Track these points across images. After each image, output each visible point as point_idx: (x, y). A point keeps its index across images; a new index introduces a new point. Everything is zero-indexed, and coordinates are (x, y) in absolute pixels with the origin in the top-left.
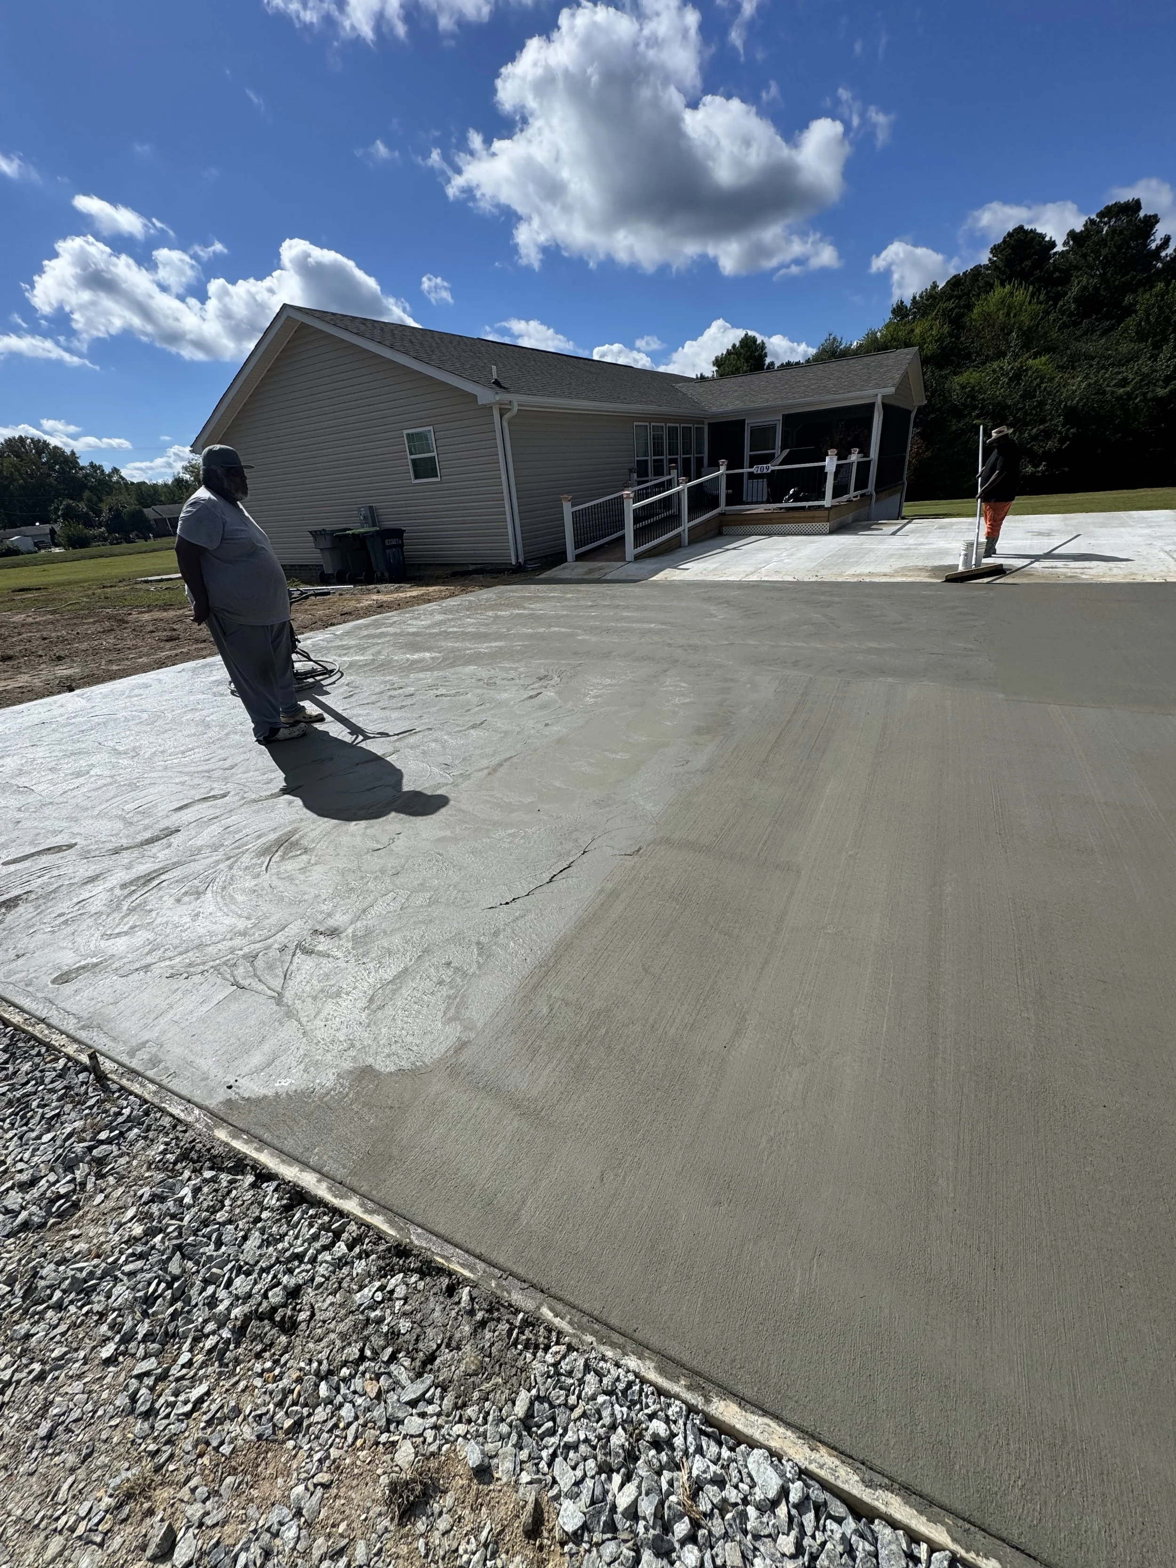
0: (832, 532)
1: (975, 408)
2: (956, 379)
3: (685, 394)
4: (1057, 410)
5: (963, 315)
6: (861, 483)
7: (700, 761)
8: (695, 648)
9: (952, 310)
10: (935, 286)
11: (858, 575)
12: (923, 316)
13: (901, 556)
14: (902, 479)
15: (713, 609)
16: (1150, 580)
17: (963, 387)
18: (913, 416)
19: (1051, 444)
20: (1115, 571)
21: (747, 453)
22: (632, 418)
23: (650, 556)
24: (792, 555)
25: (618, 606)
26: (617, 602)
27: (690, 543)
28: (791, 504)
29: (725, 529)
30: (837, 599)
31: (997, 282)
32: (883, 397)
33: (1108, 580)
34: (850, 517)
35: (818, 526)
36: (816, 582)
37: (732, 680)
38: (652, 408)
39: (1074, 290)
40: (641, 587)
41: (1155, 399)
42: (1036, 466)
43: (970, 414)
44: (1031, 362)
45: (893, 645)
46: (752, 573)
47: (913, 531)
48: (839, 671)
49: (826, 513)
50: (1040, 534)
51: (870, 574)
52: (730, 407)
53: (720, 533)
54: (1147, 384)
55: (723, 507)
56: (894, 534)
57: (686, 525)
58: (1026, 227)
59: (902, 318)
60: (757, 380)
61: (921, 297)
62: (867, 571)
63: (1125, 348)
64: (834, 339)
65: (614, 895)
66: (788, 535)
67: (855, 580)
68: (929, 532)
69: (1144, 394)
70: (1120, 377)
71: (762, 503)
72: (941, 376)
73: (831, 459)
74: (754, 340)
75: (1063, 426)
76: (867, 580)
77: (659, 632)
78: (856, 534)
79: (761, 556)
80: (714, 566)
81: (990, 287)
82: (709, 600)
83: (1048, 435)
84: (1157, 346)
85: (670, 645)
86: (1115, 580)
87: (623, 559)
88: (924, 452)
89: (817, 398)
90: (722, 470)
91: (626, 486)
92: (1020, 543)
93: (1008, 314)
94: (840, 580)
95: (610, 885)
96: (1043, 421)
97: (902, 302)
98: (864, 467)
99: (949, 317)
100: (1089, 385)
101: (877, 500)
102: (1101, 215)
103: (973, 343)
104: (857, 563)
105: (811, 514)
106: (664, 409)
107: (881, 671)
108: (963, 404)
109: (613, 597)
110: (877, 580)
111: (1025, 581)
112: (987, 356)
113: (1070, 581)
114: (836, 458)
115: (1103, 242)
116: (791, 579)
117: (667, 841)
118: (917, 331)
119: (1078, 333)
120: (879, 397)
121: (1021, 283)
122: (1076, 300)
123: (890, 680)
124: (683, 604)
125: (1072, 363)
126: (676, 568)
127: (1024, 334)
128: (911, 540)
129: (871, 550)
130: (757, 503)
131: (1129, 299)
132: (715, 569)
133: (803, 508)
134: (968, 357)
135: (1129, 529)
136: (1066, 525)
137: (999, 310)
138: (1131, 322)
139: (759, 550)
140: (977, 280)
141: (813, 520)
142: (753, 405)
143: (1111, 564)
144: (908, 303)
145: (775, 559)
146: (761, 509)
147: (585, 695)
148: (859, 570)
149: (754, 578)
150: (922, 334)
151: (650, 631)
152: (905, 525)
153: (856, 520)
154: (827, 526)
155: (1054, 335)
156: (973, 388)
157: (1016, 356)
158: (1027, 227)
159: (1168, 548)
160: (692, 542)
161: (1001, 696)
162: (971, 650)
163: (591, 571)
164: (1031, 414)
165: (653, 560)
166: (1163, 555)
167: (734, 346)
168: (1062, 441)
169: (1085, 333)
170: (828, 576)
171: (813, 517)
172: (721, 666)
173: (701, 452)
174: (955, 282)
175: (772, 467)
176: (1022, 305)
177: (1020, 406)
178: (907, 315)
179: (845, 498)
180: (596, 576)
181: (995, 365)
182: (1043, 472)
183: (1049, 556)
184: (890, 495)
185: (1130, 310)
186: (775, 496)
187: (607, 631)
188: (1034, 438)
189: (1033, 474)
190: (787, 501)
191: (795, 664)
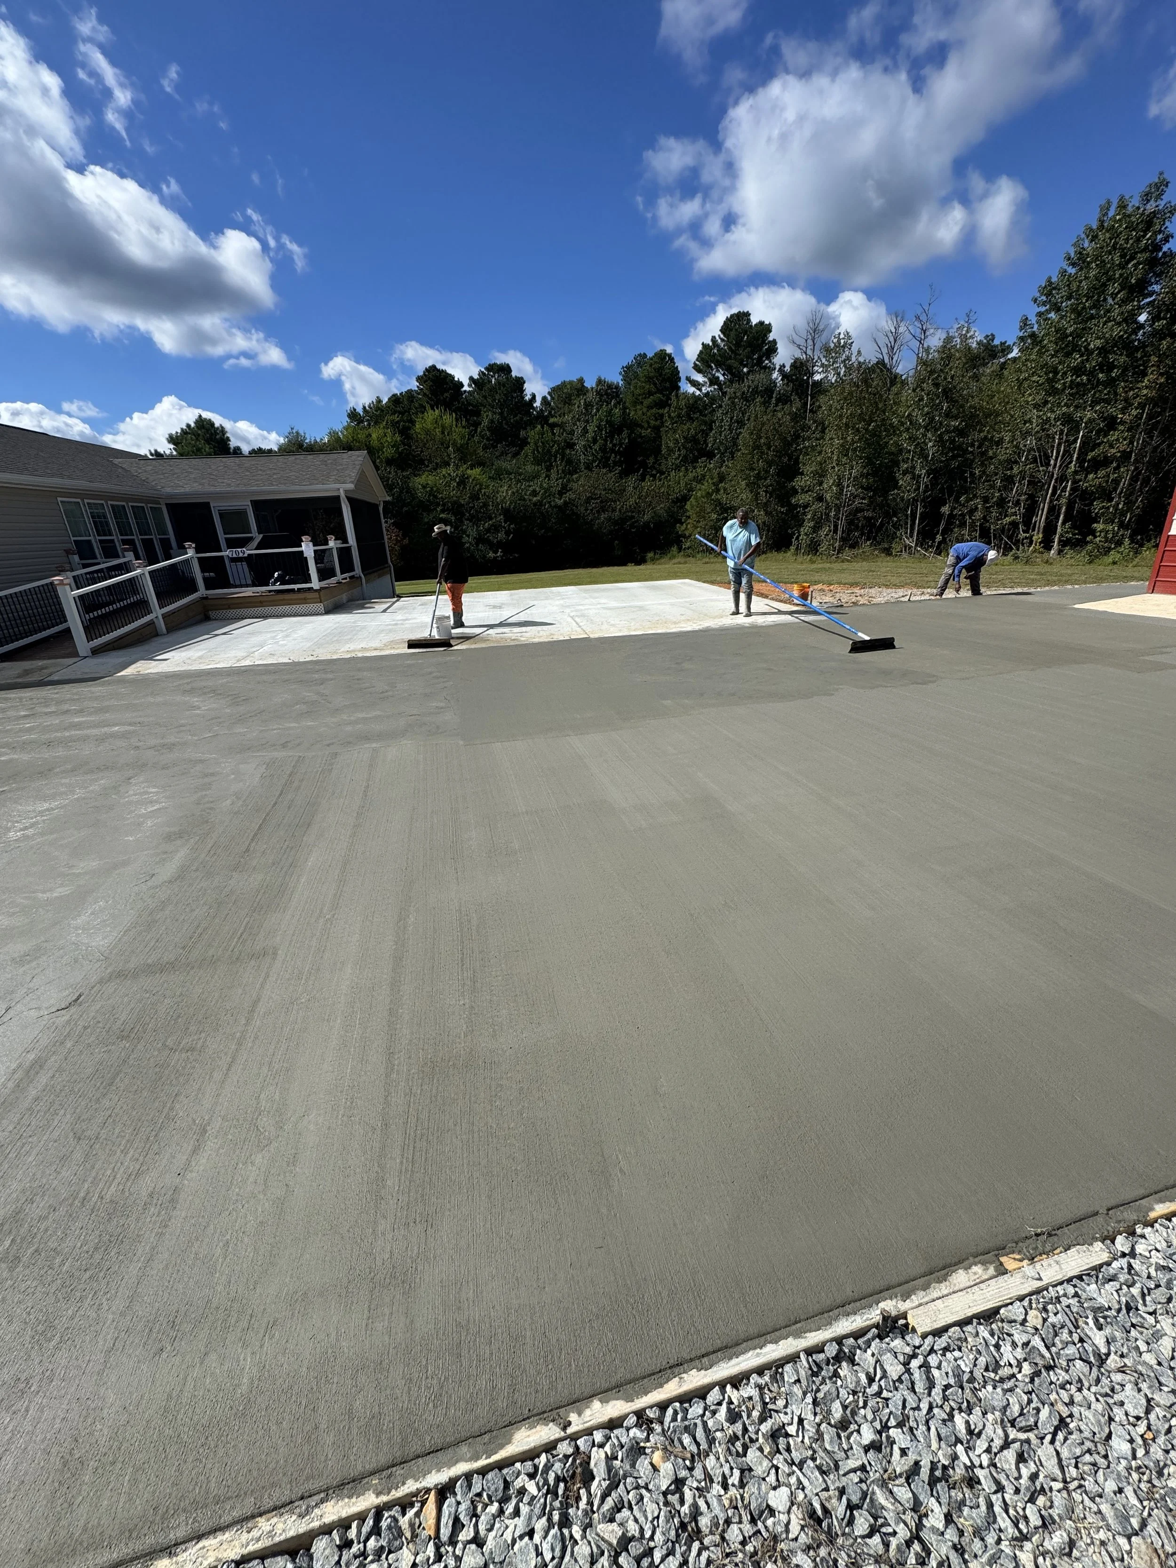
0: (328, 612)
1: (438, 504)
2: (418, 480)
3: (126, 471)
4: (498, 510)
5: (409, 428)
6: (347, 566)
7: (170, 869)
8: (171, 747)
9: (398, 422)
10: (379, 401)
11: (354, 651)
12: (376, 423)
13: (390, 631)
14: (387, 563)
15: (195, 700)
16: (562, 638)
17: (424, 487)
18: (381, 509)
19: (501, 535)
20: (541, 633)
21: (222, 537)
22: (53, 493)
23: (114, 649)
24: (287, 636)
25: (67, 712)
26: (66, 707)
27: (168, 632)
28: (278, 587)
29: (212, 614)
30: (330, 676)
31: (428, 407)
32: (346, 491)
33: (536, 640)
34: (344, 597)
35: (312, 607)
36: (311, 661)
37: (212, 774)
38: (82, 484)
39: (485, 422)
40: (103, 685)
41: (556, 506)
42: (496, 552)
43: (435, 509)
44: (469, 472)
45: (378, 713)
46: (244, 658)
47: (400, 609)
48: (328, 745)
49: (316, 595)
50: (494, 607)
51: (363, 649)
52: (187, 489)
53: (207, 618)
54: (549, 496)
55: (202, 591)
56: (385, 611)
57: (157, 613)
58: (438, 367)
59: (358, 424)
60: (219, 463)
61: (369, 407)
62: (359, 647)
63: (530, 468)
64: (297, 433)
65: (39, 1064)
66: (284, 616)
67: (349, 656)
68: (414, 609)
69: (549, 503)
70: (531, 489)
71: (247, 586)
72: (403, 476)
73: (307, 545)
74: (211, 424)
75: (505, 523)
76: (360, 655)
77: (124, 736)
78: (351, 613)
79: (255, 640)
80: (200, 654)
81: (423, 410)
82: (191, 691)
83: (496, 528)
84: (549, 469)
85: (137, 748)
86: (541, 640)
87: (75, 654)
88: (402, 540)
89: (282, 487)
90: (191, 553)
91: (60, 571)
92: (481, 615)
93: (443, 433)
94: (335, 657)
95: (31, 1056)
96: (491, 519)
97: (355, 410)
98: (344, 554)
99: (398, 428)
100: (513, 493)
101: (367, 582)
102: (486, 369)
103: (422, 452)
104: (350, 640)
105: (301, 596)
106: (97, 486)
107: (366, 738)
108: (428, 501)
109: (59, 702)
110: (368, 654)
111: (483, 645)
112: (437, 464)
113: (512, 643)
114: (311, 544)
115: (493, 390)
116: (286, 660)
117: (120, 975)
118: (374, 436)
119: (497, 454)
120: (341, 491)
121: (445, 410)
122: (489, 429)
123: (374, 745)
124: (159, 699)
125: (498, 475)
126: (151, 659)
127: (458, 450)
128: (399, 616)
129: (364, 628)
130: (241, 586)
131: (522, 433)
132: (200, 658)
133: (293, 590)
134: (422, 462)
135: (550, 601)
136: (512, 599)
137: (435, 428)
138: (528, 449)
139: (253, 634)
140: (412, 401)
141: (305, 601)
142: (212, 489)
143: (539, 628)
144: (360, 410)
145: (270, 641)
146: (249, 592)
147: (9, 830)
148: (352, 646)
149: (247, 663)
150: (379, 439)
151: (113, 736)
152: (394, 603)
153: (350, 600)
154: (321, 607)
155: (480, 452)
156: (432, 488)
157: (457, 467)
158: (440, 367)
159: (572, 614)
160: (171, 629)
161: (461, 743)
162: (442, 708)
163: (27, 672)
164: (480, 512)
165: (120, 653)
166: (570, 619)
167: (188, 426)
168: (508, 533)
169: (502, 454)
170: (324, 654)
171: (305, 599)
172: (201, 761)
173: (165, 532)
174: (395, 400)
175: (247, 552)
176: (451, 427)
177: (471, 505)
178: (362, 422)
179: (333, 580)
180: (35, 677)
181: (444, 471)
182: (502, 557)
183: (501, 625)
184: (380, 576)
185: (524, 442)
186: (261, 580)
187: (49, 744)
188: (488, 530)
189: (495, 558)
190: (274, 584)
191: (284, 746)
